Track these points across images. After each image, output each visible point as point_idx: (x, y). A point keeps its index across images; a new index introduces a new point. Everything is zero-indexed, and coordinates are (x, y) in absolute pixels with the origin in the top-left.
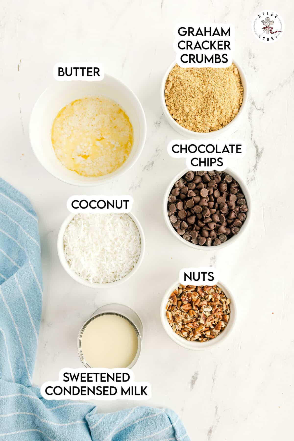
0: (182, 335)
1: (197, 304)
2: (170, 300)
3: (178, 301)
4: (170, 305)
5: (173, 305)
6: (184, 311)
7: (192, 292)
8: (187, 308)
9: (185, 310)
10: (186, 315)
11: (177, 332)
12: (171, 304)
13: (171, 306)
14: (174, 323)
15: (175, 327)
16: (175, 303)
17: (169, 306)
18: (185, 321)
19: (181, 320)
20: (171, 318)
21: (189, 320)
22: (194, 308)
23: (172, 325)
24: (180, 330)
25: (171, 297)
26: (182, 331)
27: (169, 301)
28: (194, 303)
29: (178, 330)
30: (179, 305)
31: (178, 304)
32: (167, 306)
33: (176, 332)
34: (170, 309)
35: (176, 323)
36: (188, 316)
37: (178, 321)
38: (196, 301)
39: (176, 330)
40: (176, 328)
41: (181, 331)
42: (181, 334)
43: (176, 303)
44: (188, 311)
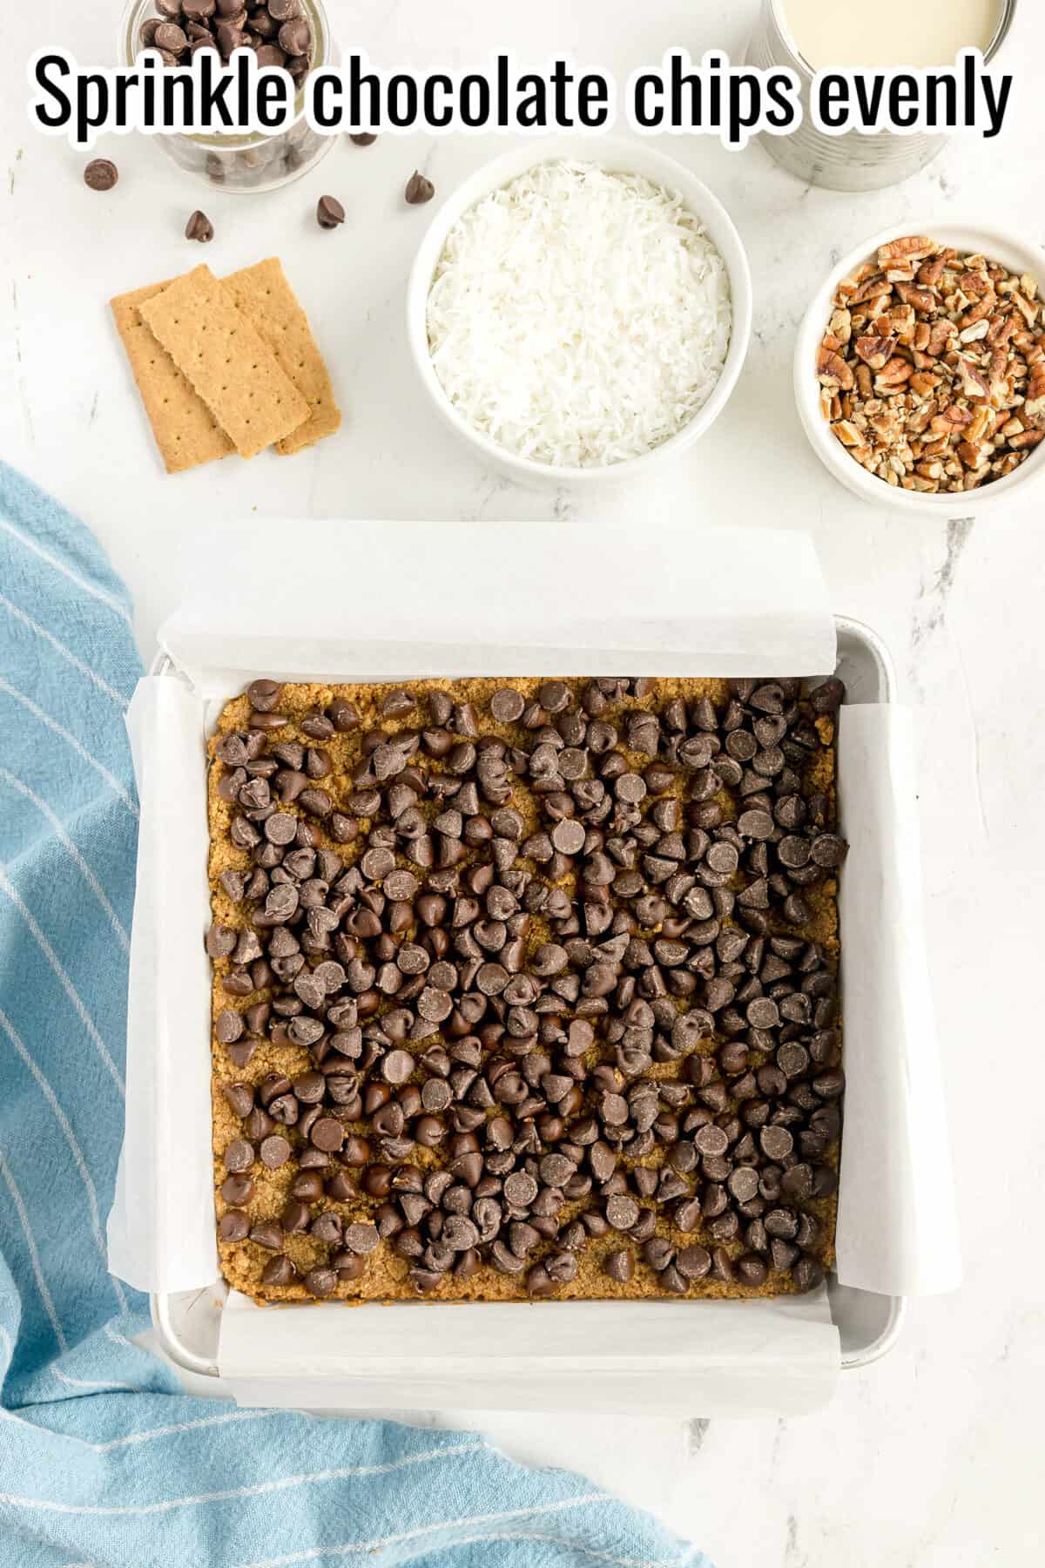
0: (928, 484)
1: (923, 345)
2: (826, 379)
3: (854, 370)
4: (833, 399)
5: (842, 394)
6: (894, 391)
7: (884, 311)
8: (900, 377)
9: (894, 386)
10: (907, 404)
11: (905, 480)
12: (836, 390)
13: (838, 401)
14: (879, 451)
15: (890, 468)
16: (849, 383)
17: (830, 402)
18: (916, 423)
19: (898, 427)
20: (859, 441)
21: (925, 410)
22: (921, 361)
23: (873, 467)
24: (911, 467)
25: (823, 369)
26: (921, 467)
27: (822, 386)
28: (912, 347)
29: (903, 472)
30: (866, 381)
31: (857, 379)
32: (823, 403)
33: (901, 485)
34: (841, 412)
35: (884, 450)
36: (917, 399)
37: (888, 439)
38: (915, 338)
39: (899, 476)
40: (892, 469)
41: (915, 472)
42: (920, 480)
43: (849, 377)
44: (908, 386)
